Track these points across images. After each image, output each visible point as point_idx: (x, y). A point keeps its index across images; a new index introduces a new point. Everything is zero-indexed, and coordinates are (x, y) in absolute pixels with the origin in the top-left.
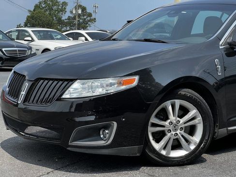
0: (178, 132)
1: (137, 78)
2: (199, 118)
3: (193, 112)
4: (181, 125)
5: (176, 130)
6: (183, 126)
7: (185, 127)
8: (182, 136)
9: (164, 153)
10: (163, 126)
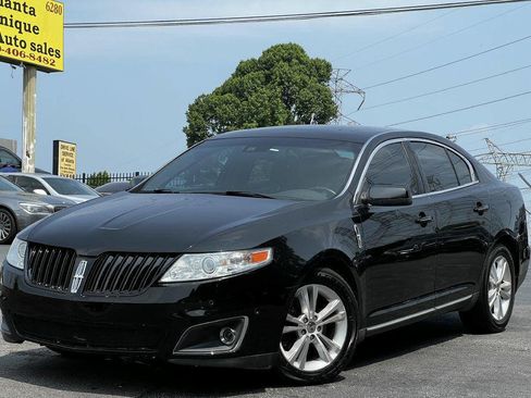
0: (315, 333)
1: (269, 251)
2: (343, 312)
3: (335, 303)
4: (319, 322)
5: (312, 330)
6: (322, 324)
7: (324, 326)
8: (320, 338)
9: (297, 365)
10: (296, 325)
